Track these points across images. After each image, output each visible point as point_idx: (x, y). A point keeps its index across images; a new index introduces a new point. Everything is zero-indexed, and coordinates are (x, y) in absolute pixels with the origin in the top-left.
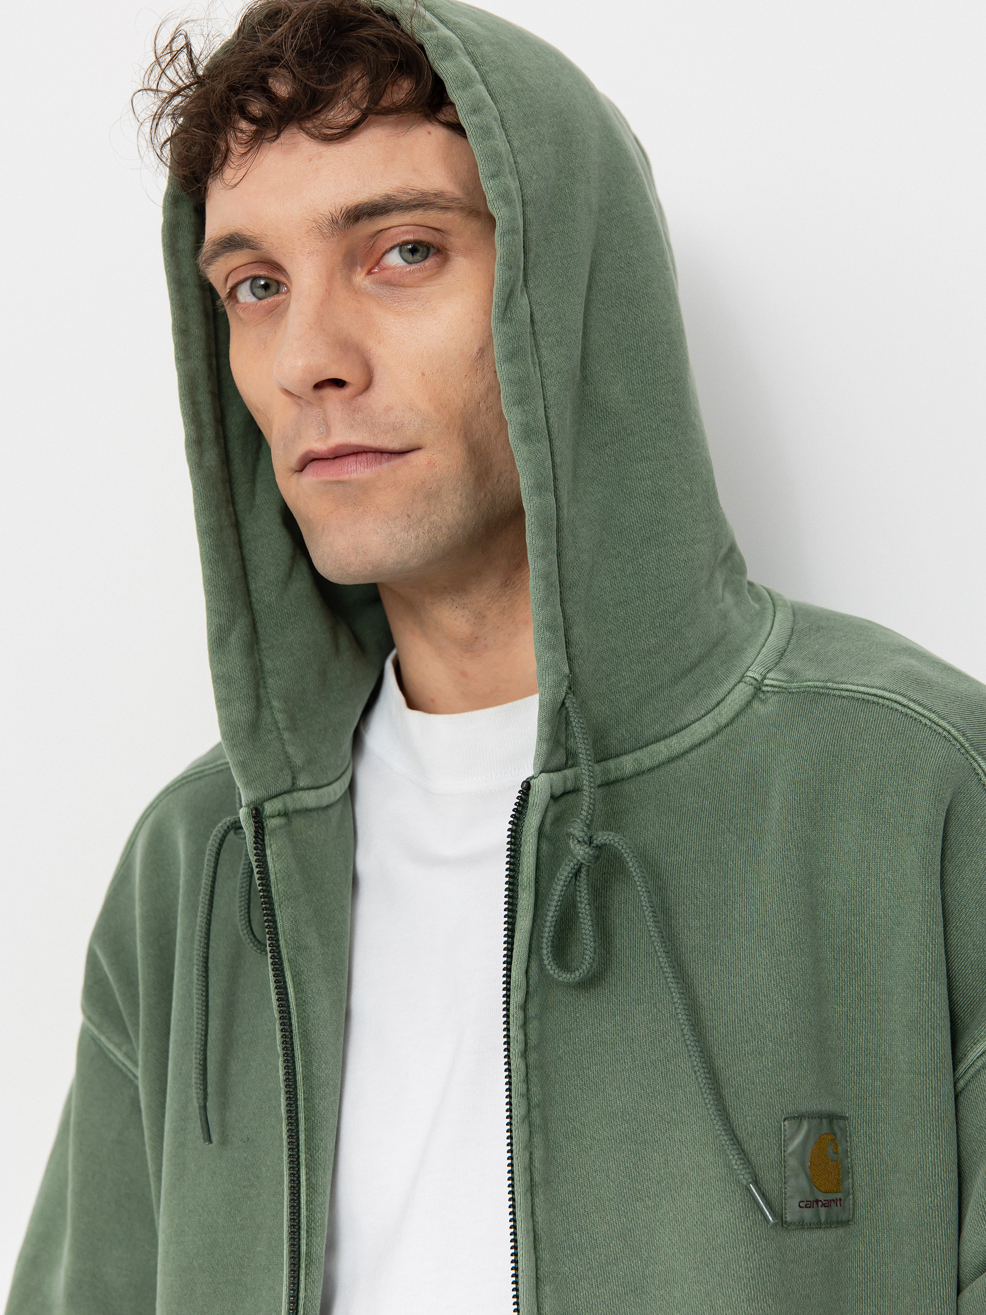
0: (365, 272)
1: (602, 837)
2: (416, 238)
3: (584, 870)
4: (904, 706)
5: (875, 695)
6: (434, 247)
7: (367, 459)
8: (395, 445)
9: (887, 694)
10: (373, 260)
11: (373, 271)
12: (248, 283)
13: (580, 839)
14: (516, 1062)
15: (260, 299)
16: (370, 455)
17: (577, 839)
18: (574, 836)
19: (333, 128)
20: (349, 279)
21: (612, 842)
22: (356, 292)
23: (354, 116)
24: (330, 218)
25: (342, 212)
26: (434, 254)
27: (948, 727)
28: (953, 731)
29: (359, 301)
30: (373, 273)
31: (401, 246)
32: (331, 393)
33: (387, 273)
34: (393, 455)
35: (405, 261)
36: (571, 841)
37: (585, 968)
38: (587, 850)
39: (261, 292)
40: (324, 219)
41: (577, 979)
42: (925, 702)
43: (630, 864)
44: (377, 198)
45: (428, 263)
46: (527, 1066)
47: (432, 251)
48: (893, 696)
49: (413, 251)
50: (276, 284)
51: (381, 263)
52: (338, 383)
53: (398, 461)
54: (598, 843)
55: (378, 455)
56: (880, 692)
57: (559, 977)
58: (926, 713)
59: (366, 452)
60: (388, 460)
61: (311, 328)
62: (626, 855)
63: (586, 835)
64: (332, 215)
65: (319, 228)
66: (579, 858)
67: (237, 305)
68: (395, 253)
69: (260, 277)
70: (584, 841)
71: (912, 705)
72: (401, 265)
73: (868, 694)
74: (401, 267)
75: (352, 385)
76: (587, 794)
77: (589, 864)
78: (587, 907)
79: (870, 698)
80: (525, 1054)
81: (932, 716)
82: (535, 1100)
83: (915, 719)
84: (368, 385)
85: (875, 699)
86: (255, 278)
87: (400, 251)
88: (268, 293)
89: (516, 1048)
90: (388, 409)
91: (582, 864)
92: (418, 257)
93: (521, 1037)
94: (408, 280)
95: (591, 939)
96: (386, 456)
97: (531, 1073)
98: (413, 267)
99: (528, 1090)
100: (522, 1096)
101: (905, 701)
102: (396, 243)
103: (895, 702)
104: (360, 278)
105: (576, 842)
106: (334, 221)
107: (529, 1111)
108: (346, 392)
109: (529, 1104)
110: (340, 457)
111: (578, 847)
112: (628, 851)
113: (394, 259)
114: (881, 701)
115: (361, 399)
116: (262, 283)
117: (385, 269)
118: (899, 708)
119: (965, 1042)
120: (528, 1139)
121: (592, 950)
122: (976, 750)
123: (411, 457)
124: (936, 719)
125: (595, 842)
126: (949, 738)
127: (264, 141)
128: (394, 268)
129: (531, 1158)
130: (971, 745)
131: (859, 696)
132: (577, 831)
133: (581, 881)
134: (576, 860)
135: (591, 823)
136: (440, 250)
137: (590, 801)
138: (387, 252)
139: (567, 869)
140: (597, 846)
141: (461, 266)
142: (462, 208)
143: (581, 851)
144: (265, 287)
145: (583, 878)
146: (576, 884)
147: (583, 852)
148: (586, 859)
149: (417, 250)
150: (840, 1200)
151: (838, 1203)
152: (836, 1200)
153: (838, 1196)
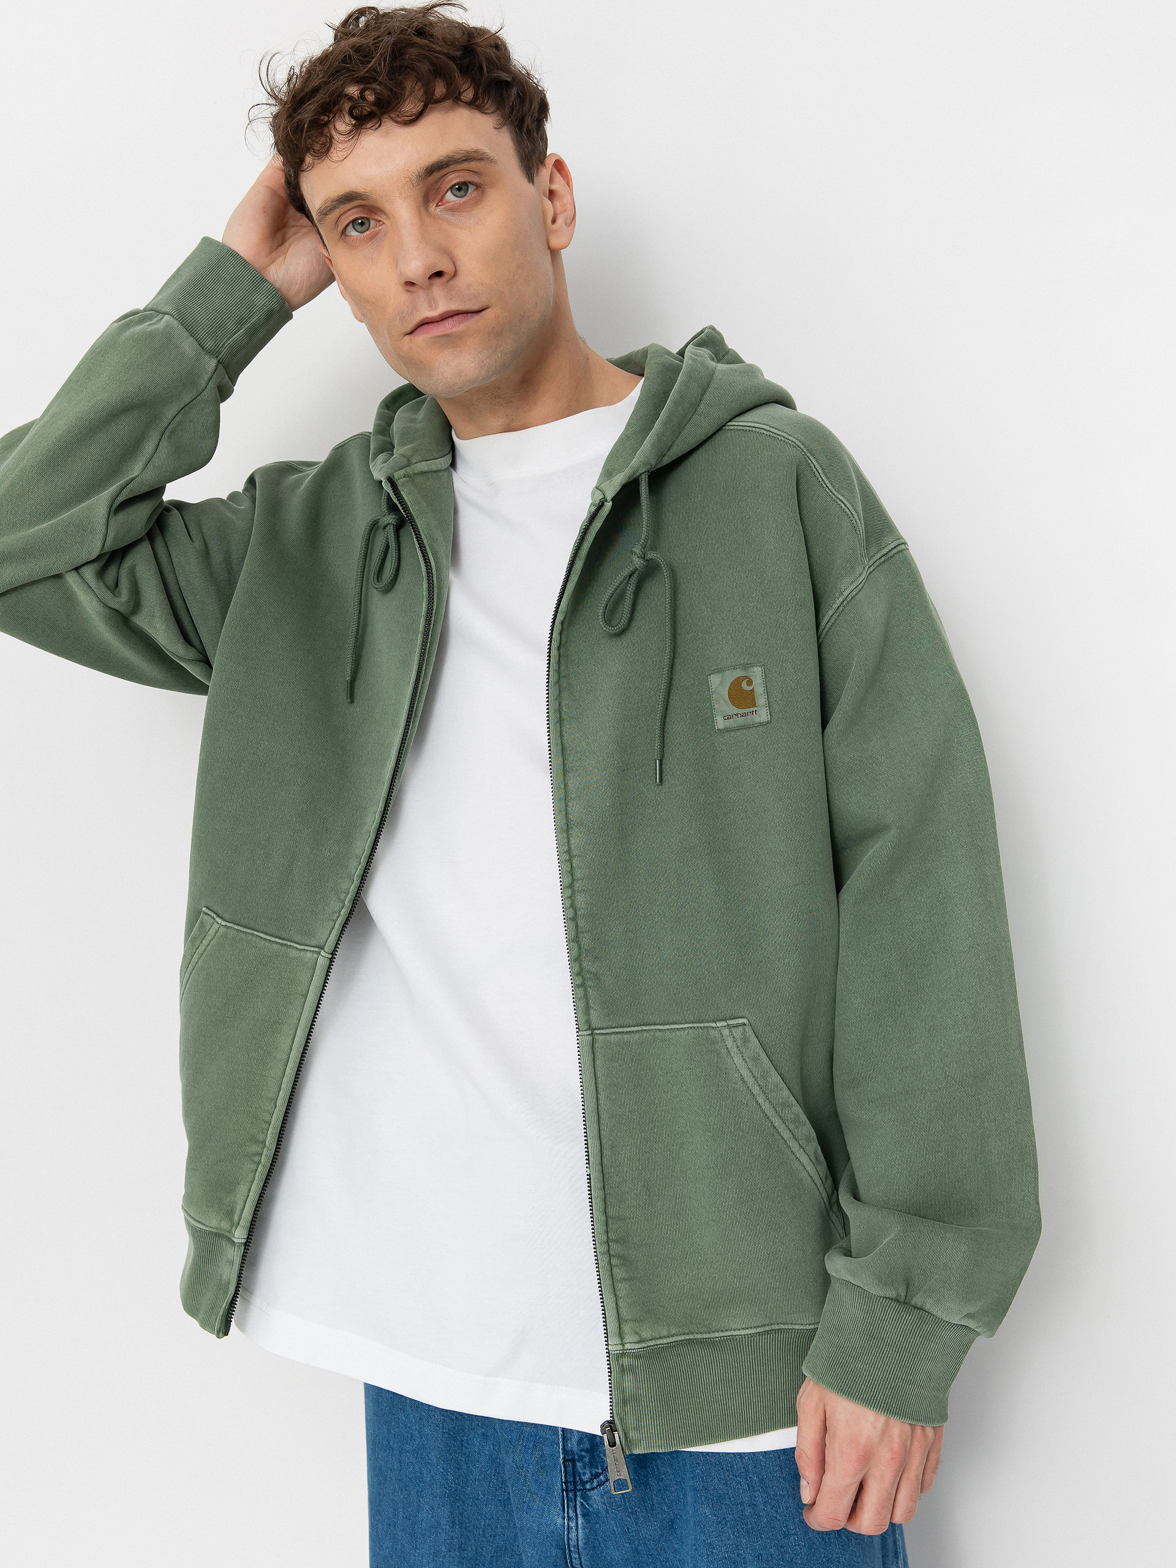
0: (436, 205)
1: (651, 555)
2: (459, 180)
3: (637, 573)
4: (768, 431)
5: (750, 427)
6: (472, 185)
8: (475, 307)
9: (757, 425)
10: (439, 197)
11: (440, 204)
12: (352, 224)
13: (639, 555)
14: (554, 652)
15: (360, 232)
16: (461, 316)
18: (635, 553)
20: (427, 210)
21: (657, 557)
22: (434, 217)
25: (424, 169)
26: (474, 190)
27: (794, 440)
28: (797, 442)
29: (437, 222)
30: (441, 206)
31: (451, 188)
32: (438, 281)
33: (448, 205)
34: (474, 313)
35: (457, 196)
36: (633, 556)
38: (642, 561)
39: (359, 228)
40: (414, 175)
41: (615, 631)
42: (779, 427)
43: (665, 571)
44: (442, 158)
45: (470, 193)
46: (559, 655)
47: (471, 188)
48: (760, 426)
49: (459, 189)
51: (443, 199)
52: (439, 274)
53: (477, 317)
54: (648, 558)
55: (466, 315)
56: (752, 425)
57: (605, 627)
58: (781, 433)
59: (458, 314)
60: (472, 317)
62: (663, 565)
63: (643, 553)
64: (418, 172)
65: (411, 181)
66: (637, 565)
67: (348, 238)
68: (449, 193)
69: (357, 219)
70: (641, 557)
71: (772, 430)
72: (455, 199)
73: (745, 426)
75: (448, 274)
76: (645, 530)
77: (641, 570)
78: (632, 594)
79: (747, 428)
80: (559, 648)
81: (784, 435)
82: (562, 674)
83: (775, 438)
84: (455, 274)
85: (750, 429)
86: (354, 221)
87: (452, 191)
88: (364, 227)
89: (555, 644)
90: (469, 286)
91: (637, 569)
92: (464, 193)
93: (559, 639)
94: (461, 206)
96: (470, 315)
97: (561, 659)
98: (462, 198)
99: (559, 668)
100: (556, 671)
101: (768, 428)
102: (448, 185)
103: (762, 429)
104: (434, 209)
105: (636, 556)
106: (419, 176)
107: (559, 679)
108: (444, 279)
109: (559, 676)
110: (446, 318)
111: (637, 559)
113: (449, 196)
114: (754, 429)
115: (452, 283)
116: (360, 221)
117: (446, 202)
118: (765, 432)
119: (823, 610)
120: (558, 694)
121: (628, 618)
122: (810, 453)
123: (484, 313)
124: (787, 436)
125: (646, 557)
126: (796, 446)
128: (452, 201)
129: (560, 705)
130: (807, 450)
131: (740, 428)
132: (637, 550)
133: (633, 578)
134: (634, 567)
135: (645, 546)
136: (478, 186)
137: (647, 532)
138: (446, 193)
139: (626, 572)
140: (647, 560)
141: (493, 196)
142: (488, 158)
143: (638, 562)
144: (362, 224)
145: (635, 577)
146: (629, 580)
147: (639, 563)
148: (640, 567)
149: (461, 188)
150: (756, 711)
151: (754, 713)
152: (753, 712)
153: (754, 709)
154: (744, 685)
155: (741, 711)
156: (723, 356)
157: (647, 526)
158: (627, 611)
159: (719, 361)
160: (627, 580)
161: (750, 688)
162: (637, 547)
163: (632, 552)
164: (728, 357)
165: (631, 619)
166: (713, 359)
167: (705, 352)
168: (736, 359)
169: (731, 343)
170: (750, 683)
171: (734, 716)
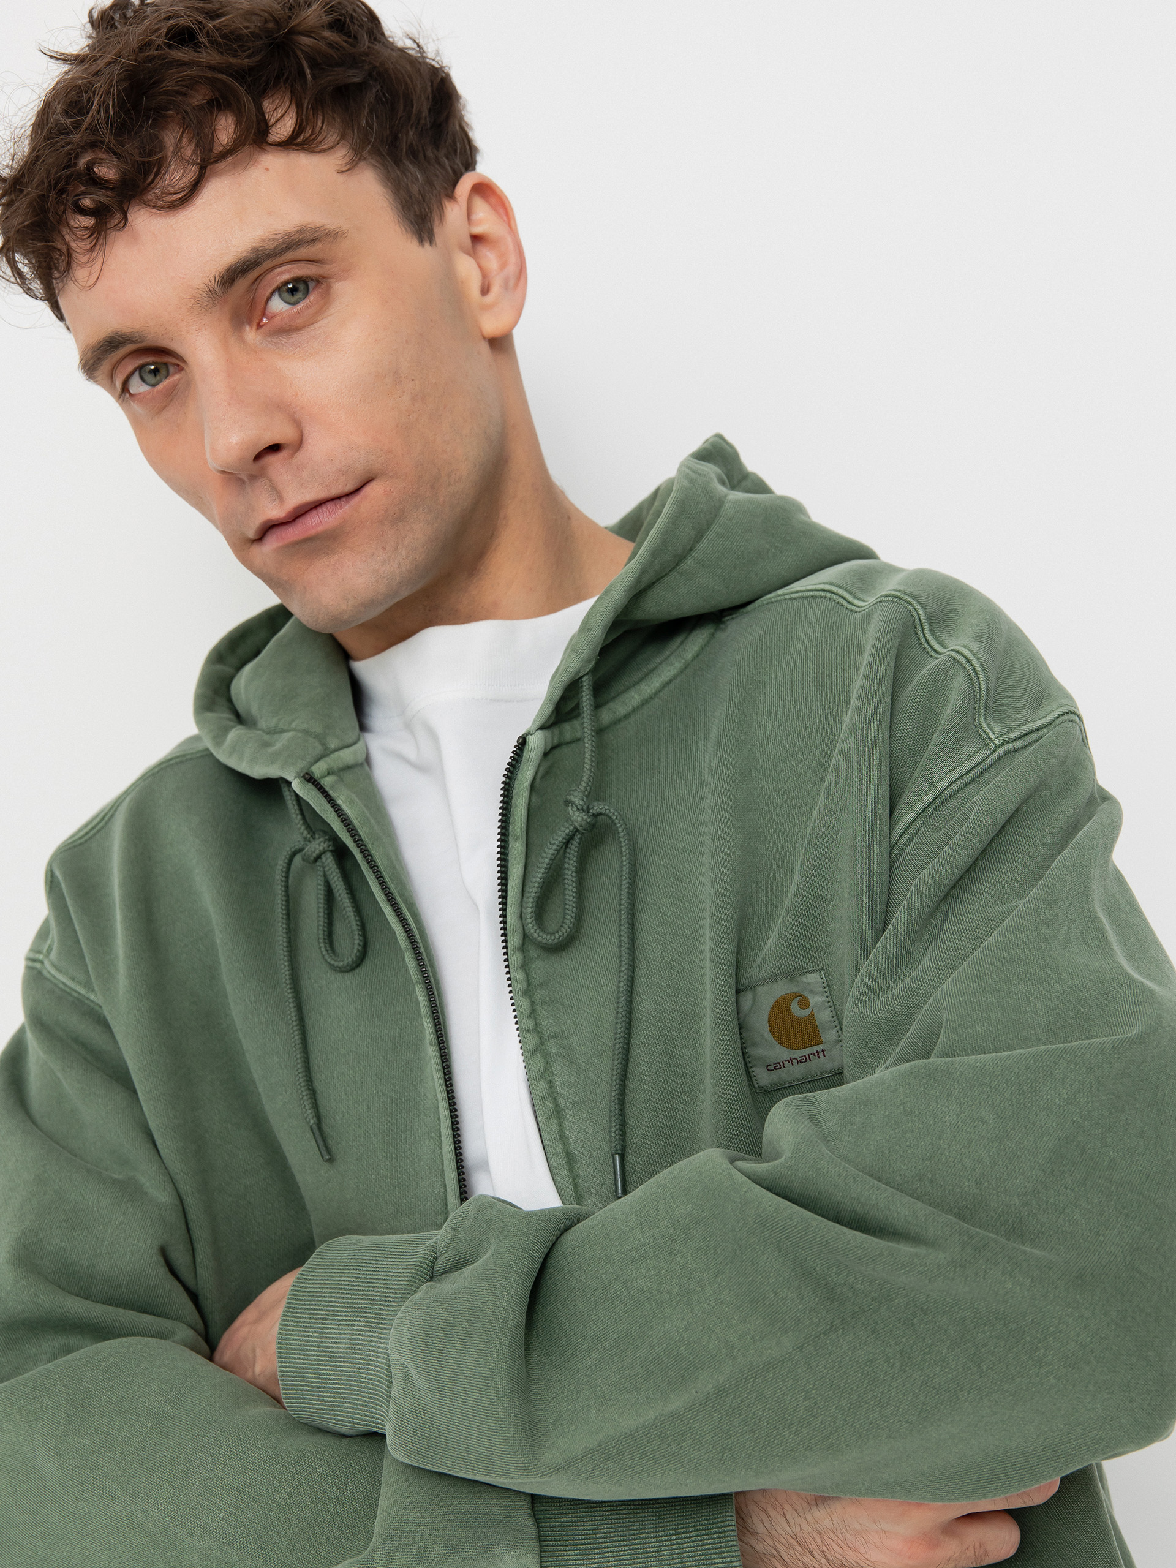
0: (255, 327)
1: (597, 807)
2: (292, 276)
3: (577, 837)
6: (312, 280)
7: (327, 509)
8: (348, 487)
10: (258, 313)
11: (261, 324)
12: (137, 374)
13: (579, 807)
15: (153, 386)
16: (329, 505)
17: (576, 806)
18: (573, 803)
19: (175, 194)
20: (242, 341)
21: (607, 811)
22: (253, 351)
23: (193, 171)
24: (207, 289)
25: (217, 280)
26: (314, 288)
29: (261, 359)
30: (263, 326)
31: (279, 289)
32: (273, 460)
33: (277, 321)
34: (350, 496)
35: (288, 303)
36: (570, 808)
37: (564, 931)
38: (585, 817)
39: (150, 378)
40: (201, 293)
41: (556, 941)
43: (622, 834)
44: (244, 254)
45: (312, 297)
47: (311, 285)
49: (292, 291)
50: (164, 366)
51: (267, 312)
52: (275, 448)
53: (357, 501)
54: (594, 812)
55: (337, 502)
57: (539, 936)
59: (324, 503)
60: (348, 502)
61: (229, 404)
62: (618, 825)
63: (585, 804)
64: (207, 286)
65: (199, 302)
66: (576, 824)
67: (133, 399)
68: (276, 298)
69: (146, 365)
70: (582, 809)
72: (286, 309)
74: (287, 311)
75: (287, 445)
76: (588, 767)
77: (584, 832)
78: (574, 874)
84: (301, 438)
86: (141, 368)
87: (280, 296)
88: (158, 378)
90: (329, 455)
91: (577, 830)
92: (299, 295)
94: (300, 321)
95: (574, 905)
96: (344, 499)
98: (300, 306)
102: (274, 287)
104: (251, 334)
105: (575, 809)
106: (211, 292)
108: (285, 454)
110: (301, 515)
111: (577, 813)
112: (621, 822)
113: (277, 305)
115: (299, 456)
116: (153, 367)
117: (272, 317)
121: (573, 915)
123: (367, 490)
125: (591, 811)
127: (108, 231)
128: (281, 313)
132: (577, 799)
133: (573, 847)
134: (571, 828)
135: (589, 793)
136: (319, 280)
137: (591, 771)
138: (269, 299)
139: (559, 837)
140: (593, 815)
141: (344, 290)
142: (328, 235)
143: (578, 818)
144: (155, 372)
145: (575, 844)
146: (565, 852)
147: (580, 819)
148: (581, 826)
149: (296, 288)
150: (823, 1051)
151: (821, 1055)
152: (818, 1052)
153: (819, 1048)
154: (795, 1007)
155: (798, 1054)
156: (740, 481)
157: (592, 761)
158: (570, 903)
159: (733, 488)
160: (562, 851)
161: (807, 1013)
162: (575, 793)
163: (567, 803)
164: (747, 483)
165: (579, 917)
166: (723, 483)
167: (711, 470)
168: (761, 487)
169: (752, 462)
170: (804, 1003)
171: (786, 1064)
